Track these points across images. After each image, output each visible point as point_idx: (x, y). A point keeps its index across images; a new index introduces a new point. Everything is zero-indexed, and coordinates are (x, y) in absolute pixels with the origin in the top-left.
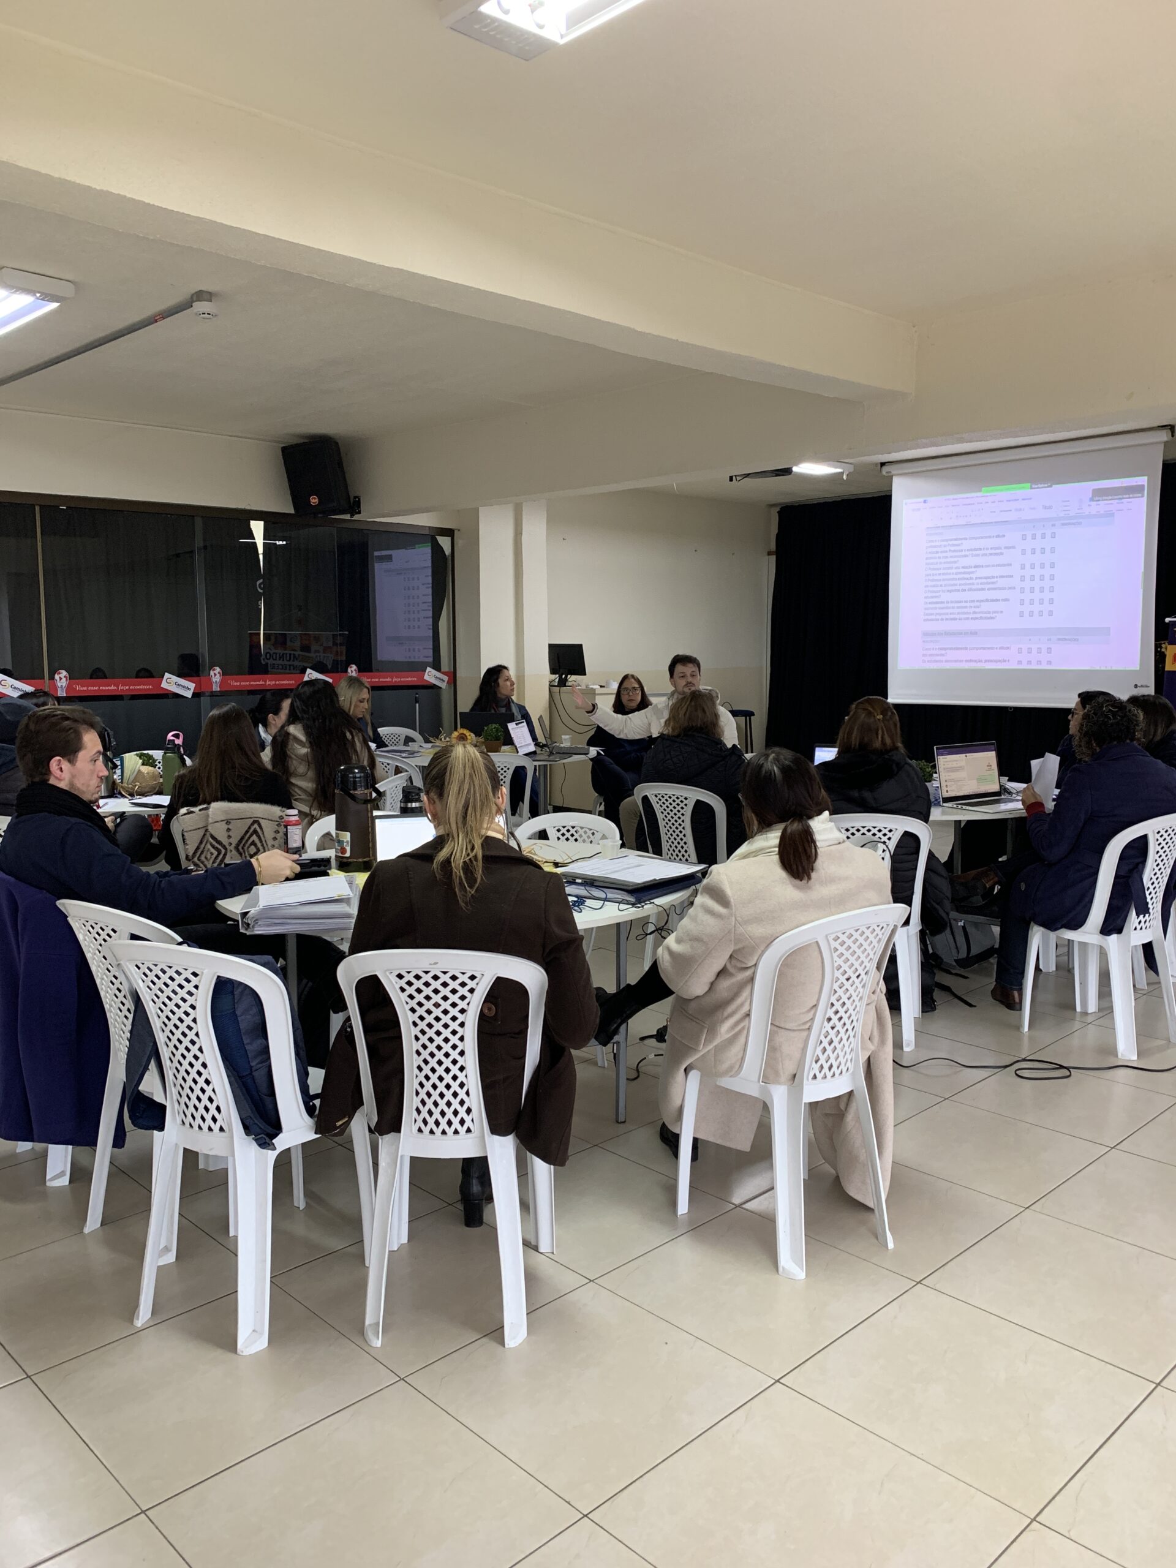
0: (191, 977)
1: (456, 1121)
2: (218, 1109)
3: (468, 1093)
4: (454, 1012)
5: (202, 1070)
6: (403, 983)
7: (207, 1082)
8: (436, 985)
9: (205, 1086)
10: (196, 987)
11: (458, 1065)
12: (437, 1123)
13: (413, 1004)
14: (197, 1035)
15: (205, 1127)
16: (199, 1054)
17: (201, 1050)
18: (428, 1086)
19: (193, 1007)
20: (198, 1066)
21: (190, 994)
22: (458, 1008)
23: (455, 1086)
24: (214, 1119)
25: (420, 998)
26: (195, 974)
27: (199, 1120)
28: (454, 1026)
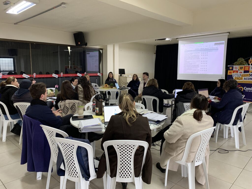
0: (72, 146)
1: (128, 175)
2: (77, 173)
3: (131, 169)
4: (129, 153)
5: (74, 165)
6: (118, 147)
7: (75, 167)
8: (126, 147)
9: (74, 168)
10: (73, 148)
11: (129, 164)
12: (124, 175)
13: (121, 151)
14: (73, 158)
15: (74, 176)
16: (73, 162)
17: (74, 161)
18: (123, 168)
19: (72, 152)
20: (73, 164)
21: (72, 149)
22: (130, 152)
23: (128, 168)
24: (76, 175)
25: (122, 150)
26: (73, 145)
27: (73, 175)
28: (129, 156)
